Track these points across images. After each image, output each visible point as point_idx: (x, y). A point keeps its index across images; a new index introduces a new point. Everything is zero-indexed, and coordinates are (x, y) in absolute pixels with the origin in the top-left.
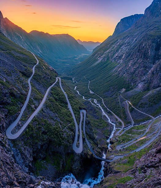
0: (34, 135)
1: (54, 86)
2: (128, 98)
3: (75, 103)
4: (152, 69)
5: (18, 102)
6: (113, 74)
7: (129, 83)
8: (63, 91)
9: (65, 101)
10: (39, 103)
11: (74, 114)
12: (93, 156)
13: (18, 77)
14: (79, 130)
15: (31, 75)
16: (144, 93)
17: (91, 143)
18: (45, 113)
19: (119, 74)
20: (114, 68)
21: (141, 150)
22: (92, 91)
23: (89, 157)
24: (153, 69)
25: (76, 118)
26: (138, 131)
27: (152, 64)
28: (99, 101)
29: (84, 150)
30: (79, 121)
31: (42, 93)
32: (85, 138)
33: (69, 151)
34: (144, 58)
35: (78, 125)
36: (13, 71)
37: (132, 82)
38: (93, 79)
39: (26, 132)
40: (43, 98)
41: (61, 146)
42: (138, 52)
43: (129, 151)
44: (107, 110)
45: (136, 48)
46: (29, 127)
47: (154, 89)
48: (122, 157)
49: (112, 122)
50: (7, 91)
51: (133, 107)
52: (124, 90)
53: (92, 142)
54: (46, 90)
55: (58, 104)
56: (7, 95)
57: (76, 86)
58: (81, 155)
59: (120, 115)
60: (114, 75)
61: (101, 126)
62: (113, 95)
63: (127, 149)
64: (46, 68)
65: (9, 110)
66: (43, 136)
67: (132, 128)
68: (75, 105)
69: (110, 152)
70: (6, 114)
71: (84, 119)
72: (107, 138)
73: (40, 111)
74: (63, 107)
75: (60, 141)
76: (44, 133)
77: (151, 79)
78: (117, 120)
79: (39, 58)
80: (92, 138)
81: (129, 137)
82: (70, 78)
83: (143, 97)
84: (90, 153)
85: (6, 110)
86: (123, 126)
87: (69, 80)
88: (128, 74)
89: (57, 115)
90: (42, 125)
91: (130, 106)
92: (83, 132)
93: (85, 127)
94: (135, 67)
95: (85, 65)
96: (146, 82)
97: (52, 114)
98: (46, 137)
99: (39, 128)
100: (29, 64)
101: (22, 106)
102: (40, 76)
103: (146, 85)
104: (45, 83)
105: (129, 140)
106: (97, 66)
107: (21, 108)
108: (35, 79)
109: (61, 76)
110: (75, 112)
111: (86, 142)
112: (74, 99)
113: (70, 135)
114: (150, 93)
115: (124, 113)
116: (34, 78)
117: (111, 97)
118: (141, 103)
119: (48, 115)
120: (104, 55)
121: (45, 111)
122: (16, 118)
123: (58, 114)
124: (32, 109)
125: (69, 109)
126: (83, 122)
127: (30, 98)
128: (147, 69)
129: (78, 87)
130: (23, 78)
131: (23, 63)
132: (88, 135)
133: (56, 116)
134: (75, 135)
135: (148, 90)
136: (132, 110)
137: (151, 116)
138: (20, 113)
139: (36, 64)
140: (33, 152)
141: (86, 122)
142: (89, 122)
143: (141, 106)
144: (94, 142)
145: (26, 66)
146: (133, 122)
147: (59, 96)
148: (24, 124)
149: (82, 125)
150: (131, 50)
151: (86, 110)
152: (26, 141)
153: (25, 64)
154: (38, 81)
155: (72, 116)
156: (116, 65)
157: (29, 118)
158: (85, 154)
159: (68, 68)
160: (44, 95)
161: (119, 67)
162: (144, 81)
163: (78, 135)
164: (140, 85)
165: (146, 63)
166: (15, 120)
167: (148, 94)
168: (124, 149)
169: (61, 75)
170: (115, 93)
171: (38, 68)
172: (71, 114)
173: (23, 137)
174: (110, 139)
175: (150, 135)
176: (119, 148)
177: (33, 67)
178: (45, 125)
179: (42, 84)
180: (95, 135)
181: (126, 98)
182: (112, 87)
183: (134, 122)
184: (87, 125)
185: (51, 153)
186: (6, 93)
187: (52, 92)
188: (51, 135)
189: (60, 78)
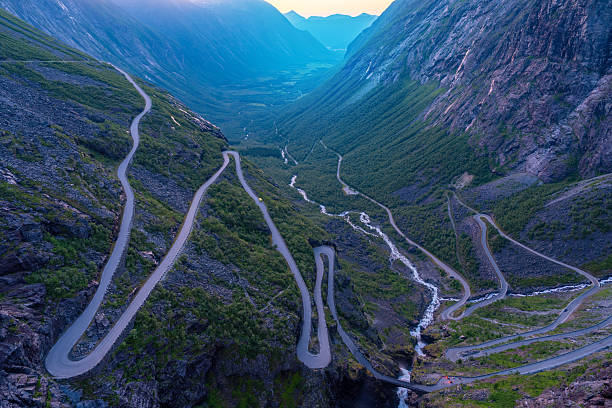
0: (160, 343)
1: (216, 182)
2: (485, 206)
3: (296, 228)
4: (596, 94)
5: (84, 252)
6: (423, 128)
7: (487, 155)
8: (251, 194)
9: (260, 226)
10: (170, 243)
11: (293, 262)
12: (368, 372)
13: (71, 161)
14: (314, 305)
15: (129, 152)
16: (552, 190)
17: (356, 339)
18: (193, 268)
19: (449, 124)
20: (429, 103)
21: (542, 374)
22: (351, 186)
23: (352, 376)
24: (600, 94)
25: (302, 273)
26: (524, 314)
27: (596, 75)
28: (379, 218)
29: (336, 360)
30: (314, 281)
31: (177, 208)
32: (336, 327)
33: (288, 366)
34: (555, 52)
35: (312, 291)
36: (45, 139)
37: (499, 151)
38: (353, 148)
39: (130, 341)
40: (181, 223)
41: (259, 356)
42: (530, 33)
43: (493, 368)
44: (408, 244)
45: (521, 16)
46: (137, 321)
47: (602, 173)
48: (469, 382)
49: (427, 281)
50: (28, 219)
51: (502, 234)
52: (467, 178)
53: (359, 335)
54: (192, 198)
55: (235, 235)
56: (32, 232)
57: (296, 174)
58: (327, 372)
59: (452, 260)
60: (427, 128)
61: (387, 292)
62: (426, 197)
63: (483, 362)
64: (182, 124)
65: (47, 285)
66: (193, 339)
67: (503, 301)
68: (295, 233)
69: (425, 363)
70: (38, 300)
71: (328, 273)
72: (413, 326)
73: (175, 266)
74: (254, 243)
75: (254, 344)
76: (196, 328)
77: (586, 136)
78: (443, 274)
79: (152, 89)
80: (358, 326)
81: (491, 327)
82: (271, 150)
83: (546, 201)
84: (357, 366)
85: (37, 286)
86: (468, 293)
87: (268, 156)
88: (483, 121)
89: (237, 270)
90: (188, 306)
91: (492, 232)
92: (327, 312)
93: (335, 297)
94: (511, 95)
95: (323, 103)
96: (564, 146)
97: (219, 269)
98: (202, 338)
99: (178, 316)
100: (115, 111)
101: (106, 261)
102: (161, 151)
103: (562, 160)
104: (185, 173)
105: (491, 337)
106: (365, 102)
107: (101, 267)
108: (143, 164)
109: (240, 147)
110: (298, 255)
111: (340, 339)
112: (289, 215)
113: (285, 322)
114: (580, 189)
115: (470, 253)
116: (139, 161)
117: (421, 205)
118: (538, 223)
119: (205, 274)
120: (389, 63)
121: (195, 263)
122: (85, 306)
123: (238, 266)
124: (145, 263)
125: (276, 246)
126: (325, 281)
127: (132, 230)
128: (570, 98)
129: (302, 178)
130: (96, 165)
131: (89, 108)
132: (346, 318)
133: (235, 274)
134: (301, 321)
135: (573, 180)
136: (499, 247)
137: (581, 272)
138: (97, 287)
139: (141, 110)
140: (161, 392)
141: (335, 281)
142: (347, 283)
143: (537, 235)
144: (366, 335)
145: (102, 121)
146: (505, 285)
147: (240, 210)
148: (118, 317)
149: (325, 290)
150: (501, 30)
151: (334, 245)
152: (132, 365)
153: (98, 112)
154: (157, 171)
155: (287, 266)
156: (437, 92)
157: (135, 293)
158: (339, 369)
159: (261, 117)
160: (186, 213)
161: (448, 101)
162: (552, 143)
163: (312, 319)
164: (536, 162)
165: (566, 72)
166: (79, 313)
167: (571, 193)
168: (472, 359)
169: (238, 143)
170: (434, 190)
171: (152, 124)
172: (283, 262)
173: (118, 358)
174: (422, 329)
175: (576, 335)
176: (454, 355)
177: (131, 122)
178: (196, 305)
179: (174, 178)
180: (369, 317)
181: (476, 207)
182: (423, 172)
183: (511, 284)
184: (340, 290)
185: (224, 381)
186: (28, 227)
187: (213, 200)
188: (220, 330)
189: (236, 155)
